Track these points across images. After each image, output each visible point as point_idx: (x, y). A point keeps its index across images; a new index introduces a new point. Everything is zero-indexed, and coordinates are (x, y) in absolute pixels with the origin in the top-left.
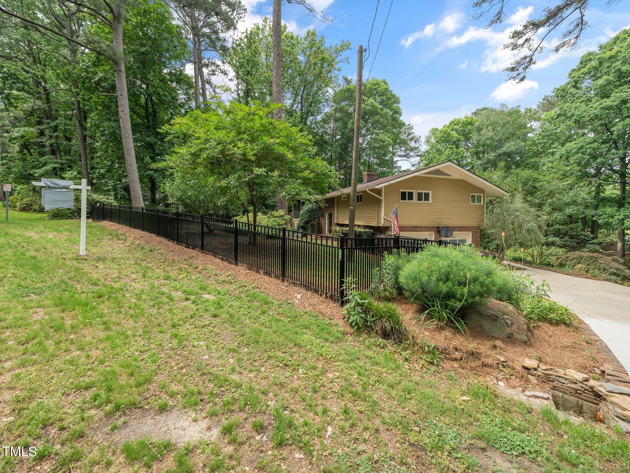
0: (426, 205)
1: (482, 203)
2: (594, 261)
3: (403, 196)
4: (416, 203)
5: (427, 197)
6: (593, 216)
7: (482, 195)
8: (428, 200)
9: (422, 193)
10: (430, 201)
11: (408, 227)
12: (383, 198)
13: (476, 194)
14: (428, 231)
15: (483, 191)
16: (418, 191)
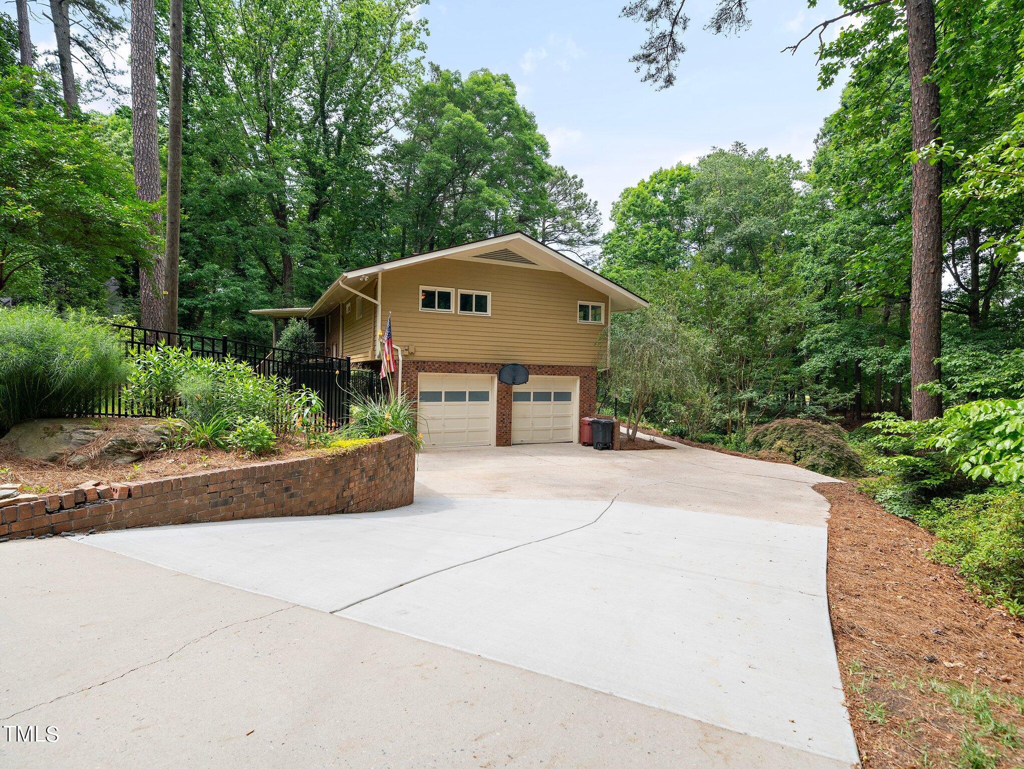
0: (479, 320)
1: (603, 321)
2: (801, 433)
3: (429, 300)
4: (456, 314)
5: (481, 304)
6: (860, 361)
7: (603, 305)
8: (486, 311)
9: (470, 296)
10: (489, 312)
11: (437, 362)
12: (378, 302)
13: (590, 304)
14: (483, 372)
15: (604, 298)
16: (461, 291)
